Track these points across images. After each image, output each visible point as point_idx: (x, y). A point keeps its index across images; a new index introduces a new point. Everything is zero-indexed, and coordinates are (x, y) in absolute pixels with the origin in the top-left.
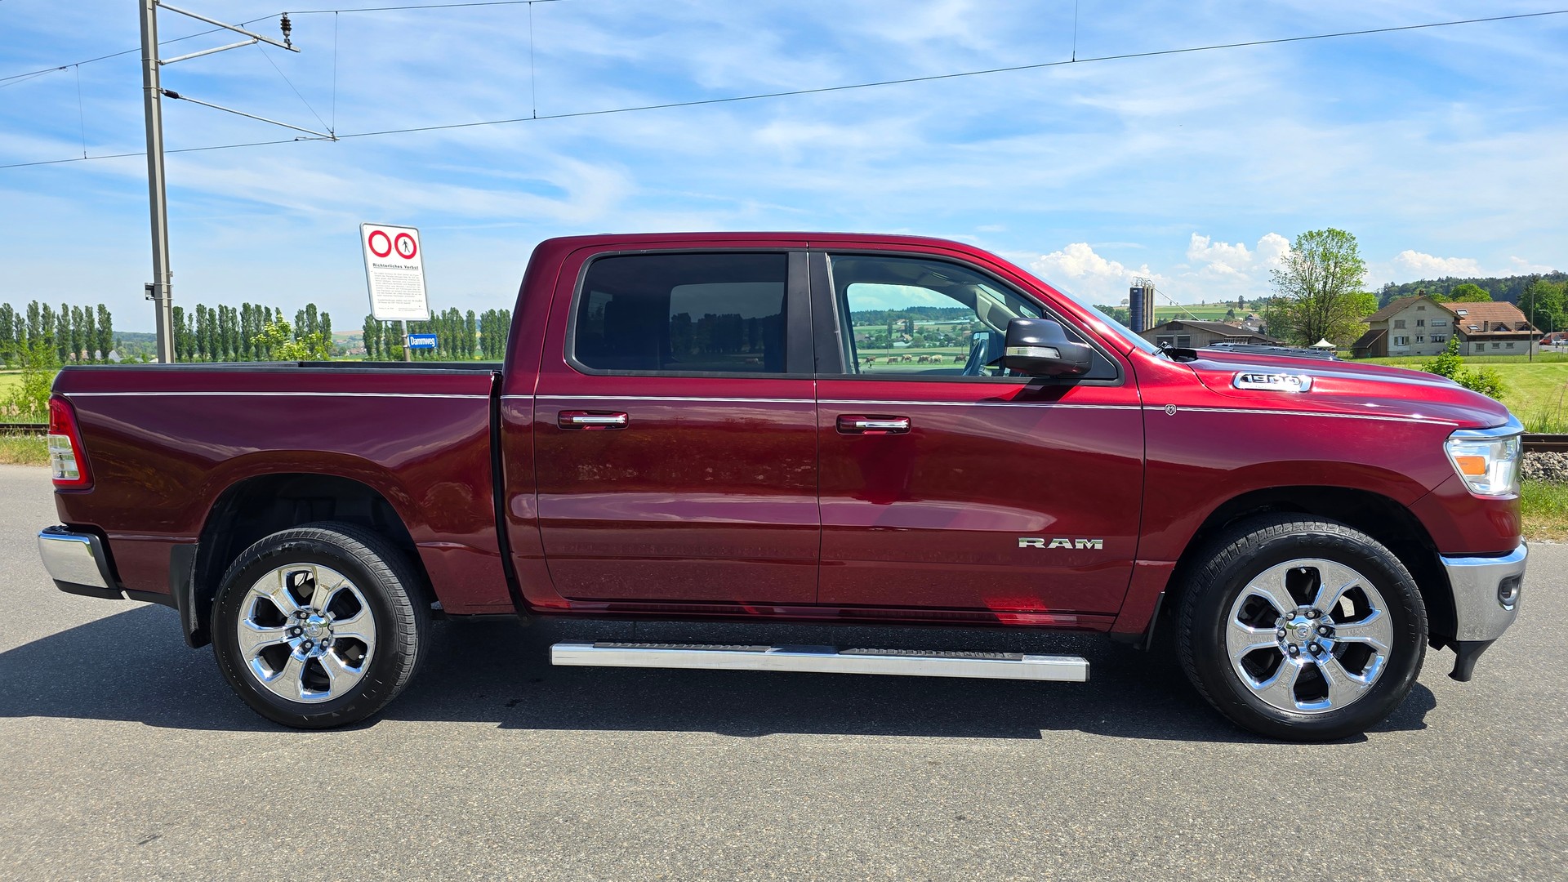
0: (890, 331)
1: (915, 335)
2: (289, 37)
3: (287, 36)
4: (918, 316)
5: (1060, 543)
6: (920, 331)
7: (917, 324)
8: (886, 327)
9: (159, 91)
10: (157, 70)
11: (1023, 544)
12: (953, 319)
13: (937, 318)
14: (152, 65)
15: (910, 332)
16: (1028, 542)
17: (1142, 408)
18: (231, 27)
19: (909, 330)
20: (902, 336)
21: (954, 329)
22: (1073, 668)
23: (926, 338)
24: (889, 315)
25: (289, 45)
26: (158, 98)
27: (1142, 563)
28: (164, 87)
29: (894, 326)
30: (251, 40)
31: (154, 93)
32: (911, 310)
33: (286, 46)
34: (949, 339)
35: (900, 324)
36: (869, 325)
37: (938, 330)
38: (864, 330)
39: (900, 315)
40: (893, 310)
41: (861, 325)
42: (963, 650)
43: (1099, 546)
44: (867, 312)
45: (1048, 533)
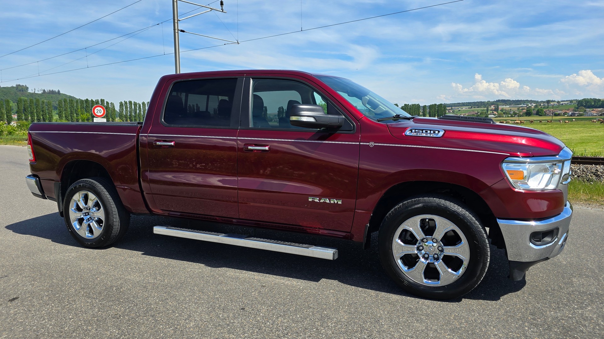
0: (487, 110)
1: (499, 112)
2: (223, 8)
3: (222, 7)
4: (501, 103)
5: (325, 200)
6: (502, 110)
7: (500, 107)
8: (486, 109)
9: (178, 30)
10: (177, 23)
11: (310, 200)
12: (518, 105)
13: (510, 104)
14: (176, 21)
15: (497, 110)
16: (312, 199)
17: (360, 143)
18: (204, 6)
19: (496, 109)
20: (493, 112)
21: (518, 109)
22: (328, 254)
23: (504, 113)
24: (488, 103)
25: (223, 10)
26: (178, 33)
27: (357, 211)
28: (180, 28)
29: (489, 108)
30: (210, 10)
31: (176, 31)
32: (499, 101)
33: (222, 11)
34: (515, 114)
35: (493, 107)
36: (478, 108)
37: (511, 110)
38: (475, 110)
39: (493, 103)
40: (489, 101)
41: (474, 108)
42: (288, 242)
43: (340, 202)
44: (477, 102)
45: (320, 196)
